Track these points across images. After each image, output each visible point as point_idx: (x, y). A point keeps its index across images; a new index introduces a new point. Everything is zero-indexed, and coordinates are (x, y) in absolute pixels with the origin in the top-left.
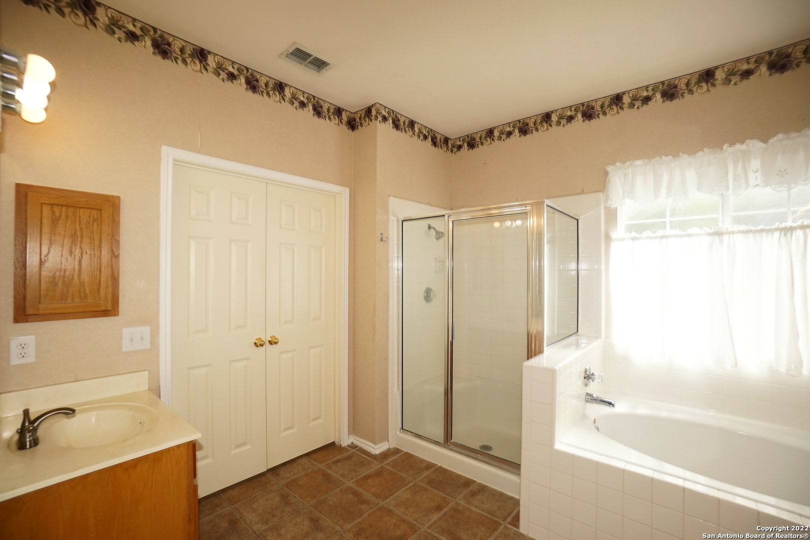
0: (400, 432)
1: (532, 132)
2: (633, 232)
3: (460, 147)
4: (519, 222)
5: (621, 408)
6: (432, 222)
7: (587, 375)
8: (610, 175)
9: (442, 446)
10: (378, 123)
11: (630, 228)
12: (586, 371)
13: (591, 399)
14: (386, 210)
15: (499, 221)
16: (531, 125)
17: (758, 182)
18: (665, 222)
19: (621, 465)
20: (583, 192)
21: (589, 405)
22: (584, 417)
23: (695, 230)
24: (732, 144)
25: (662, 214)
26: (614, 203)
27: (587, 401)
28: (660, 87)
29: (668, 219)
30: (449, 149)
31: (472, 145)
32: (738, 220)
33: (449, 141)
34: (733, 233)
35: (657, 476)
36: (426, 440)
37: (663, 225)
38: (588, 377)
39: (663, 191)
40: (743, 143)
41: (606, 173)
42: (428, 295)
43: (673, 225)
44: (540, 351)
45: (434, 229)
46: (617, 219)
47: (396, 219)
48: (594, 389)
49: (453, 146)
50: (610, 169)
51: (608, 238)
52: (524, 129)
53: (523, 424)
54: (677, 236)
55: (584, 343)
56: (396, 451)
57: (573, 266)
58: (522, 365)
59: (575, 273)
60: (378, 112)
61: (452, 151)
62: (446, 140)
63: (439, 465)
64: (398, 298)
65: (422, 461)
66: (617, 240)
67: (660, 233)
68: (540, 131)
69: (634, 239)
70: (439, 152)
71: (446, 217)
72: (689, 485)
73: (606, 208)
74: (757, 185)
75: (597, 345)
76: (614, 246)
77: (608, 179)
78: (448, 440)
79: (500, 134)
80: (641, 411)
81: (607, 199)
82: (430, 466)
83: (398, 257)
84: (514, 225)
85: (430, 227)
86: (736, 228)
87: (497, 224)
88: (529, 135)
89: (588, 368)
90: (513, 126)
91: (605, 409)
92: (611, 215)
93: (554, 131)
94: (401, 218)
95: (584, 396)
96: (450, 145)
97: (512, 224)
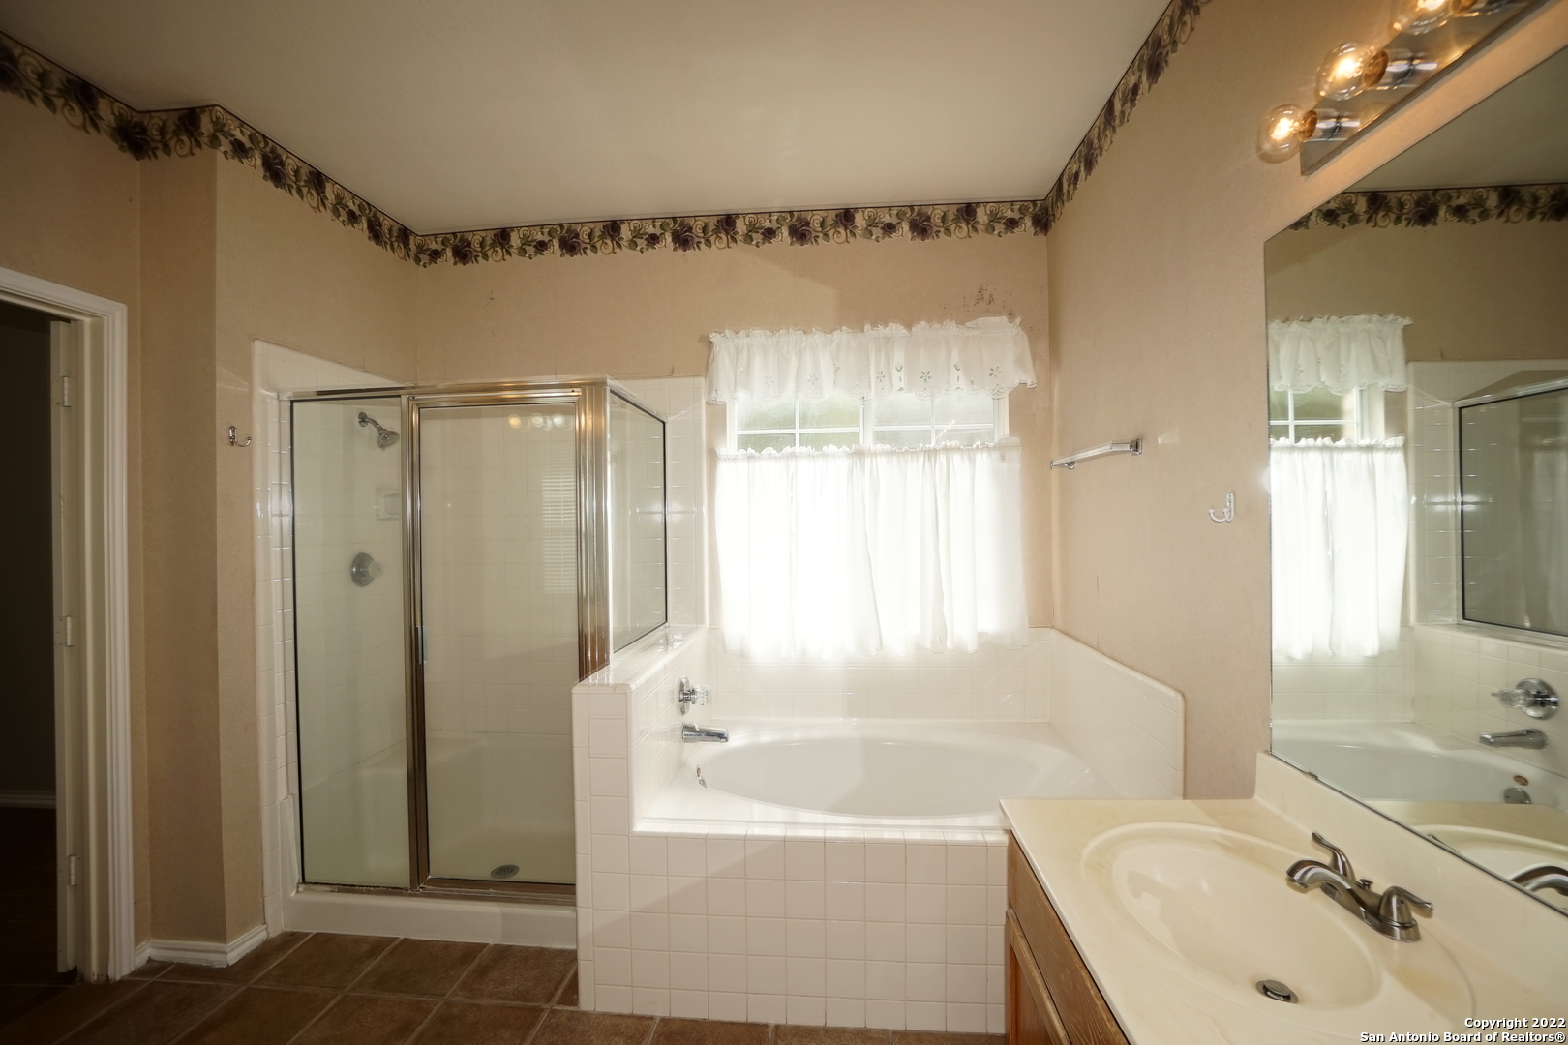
0: (298, 892)
1: (584, 252)
2: (750, 449)
3: (435, 255)
4: (558, 420)
5: (737, 740)
6: (370, 408)
7: (685, 694)
8: (716, 349)
9: (406, 895)
10: (220, 156)
11: (745, 442)
12: (682, 686)
13: (692, 733)
14: (246, 372)
15: (520, 415)
16: (584, 237)
17: (903, 385)
18: (793, 435)
19: (739, 830)
20: (671, 374)
21: (689, 746)
22: (682, 765)
23: (832, 448)
24: (874, 324)
25: (788, 422)
26: (723, 396)
27: (686, 740)
28: (788, 220)
29: (797, 431)
30: (412, 255)
31: (463, 253)
32: (880, 437)
33: (412, 238)
34: (875, 454)
35: (791, 833)
36: (368, 893)
37: (790, 440)
38: (686, 695)
39: (791, 384)
40: (885, 325)
41: (710, 344)
42: (361, 570)
43: (806, 440)
44: (603, 662)
45: (375, 423)
46: (725, 425)
47: (274, 395)
48: (696, 716)
49: (421, 249)
50: (715, 338)
51: (713, 455)
52: (570, 244)
53: (578, 805)
54: (809, 455)
55: (678, 641)
56: (289, 939)
57: (658, 506)
58: (571, 693)
59: (659, 518)
60: (219, 127)
61: (418, 260)
62: (405, 234)
63: (401, 937)
64: (282, 582)
65: (358, 940)
66: (728, 459)
67: (788, 449)
68: (599, 251)
69: (750, 457)
70: (386, 257)
71: (404, 399)
72: (830, 834)
73: (708, 403)
74: (901, 389)
75: (697, 640)
76: (724, 469)
77: (712, 355)
78: (421, 877)
79: (523, 244)
80: (766, 738)
81: (711, 388)
82: (378, 945)
83: (280, 485)
84: (549, 423)
85: (363, 419)
86: (879, 447)
87: (514, 421)
88: (579, 256)
89: (684, 681)
90: (549, 234)
91: (714, 747)
92: (718, 416)
93: (626, 259)
94: (286, 396)
95: (679, 733)
96: (413, 246)
97: (545, 422)
